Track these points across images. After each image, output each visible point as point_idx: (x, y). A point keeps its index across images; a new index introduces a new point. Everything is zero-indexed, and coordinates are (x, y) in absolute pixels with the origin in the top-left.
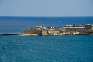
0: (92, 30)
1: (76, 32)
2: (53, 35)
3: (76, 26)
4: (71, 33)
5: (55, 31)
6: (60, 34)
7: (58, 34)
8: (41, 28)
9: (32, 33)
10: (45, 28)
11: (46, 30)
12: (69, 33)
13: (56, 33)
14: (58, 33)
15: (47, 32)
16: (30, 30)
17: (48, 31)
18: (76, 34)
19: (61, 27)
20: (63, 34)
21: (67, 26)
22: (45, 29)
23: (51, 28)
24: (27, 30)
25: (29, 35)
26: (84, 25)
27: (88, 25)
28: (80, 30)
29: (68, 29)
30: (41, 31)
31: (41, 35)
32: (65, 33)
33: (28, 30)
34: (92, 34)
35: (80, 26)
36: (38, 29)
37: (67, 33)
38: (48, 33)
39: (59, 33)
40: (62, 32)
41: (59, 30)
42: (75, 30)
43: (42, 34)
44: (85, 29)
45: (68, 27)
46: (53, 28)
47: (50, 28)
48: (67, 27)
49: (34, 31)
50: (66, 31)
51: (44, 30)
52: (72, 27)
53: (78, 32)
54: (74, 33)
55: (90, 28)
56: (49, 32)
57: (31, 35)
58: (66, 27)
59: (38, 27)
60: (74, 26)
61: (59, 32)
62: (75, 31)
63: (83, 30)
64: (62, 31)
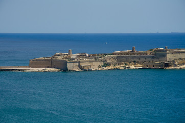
0: (168, 60)
1: (135, 64)
2: (90, 70)
3: (136, 52)
4: (127, 66)
5: (94, 63)
6: (104, 68)
7: (100, 69)
8: (66, 56)
9: (48, 67)
10: (74, 56)
11: (76, 60)
12: (121, 67)
13: (95, 66)
14: (99, 67)
15: (78, 64)
16: (42, 60)
17: (79, 62)
18: (137, 68)
19: (105, 55)
20: (110, 68)
21: (119, 52)
22: (74, 59)
23: (86, 56)
24: (37, 60)
25: (41, 69)
26: (151, 50)
27: (161, 51)
28: (143, 60)
29: (120, 59)
30: (66, 63)
31: (65, 70)
32: (115, 66)
33: (39, 60)
34: (167, 68)
35: (143, 52)
36: (60, 58)
37: (117, 66)
38: (80, 67)
39: (103, 66)
40: (108, 64)
41: (101, 61)
42: (135, 60)
43: (69, 69)
44: (153, 58)
45: (121, 53)
46: (90, 56)
47: (83, 55)
48: (118, 54)
49: (51, 63)
50: (115, 62)
51: (72, 60)
52: (127, 54)
53: (139, 65)
54: (133, 67)
55: (164, 56)
56: (82, 65)
57: (46, 70)
58: (115, 54)
59: (59, 55)
60: (132, 51)
61: (102, 64)
62: (135, 62)
63: (150, 59)
64: (108, 62)
